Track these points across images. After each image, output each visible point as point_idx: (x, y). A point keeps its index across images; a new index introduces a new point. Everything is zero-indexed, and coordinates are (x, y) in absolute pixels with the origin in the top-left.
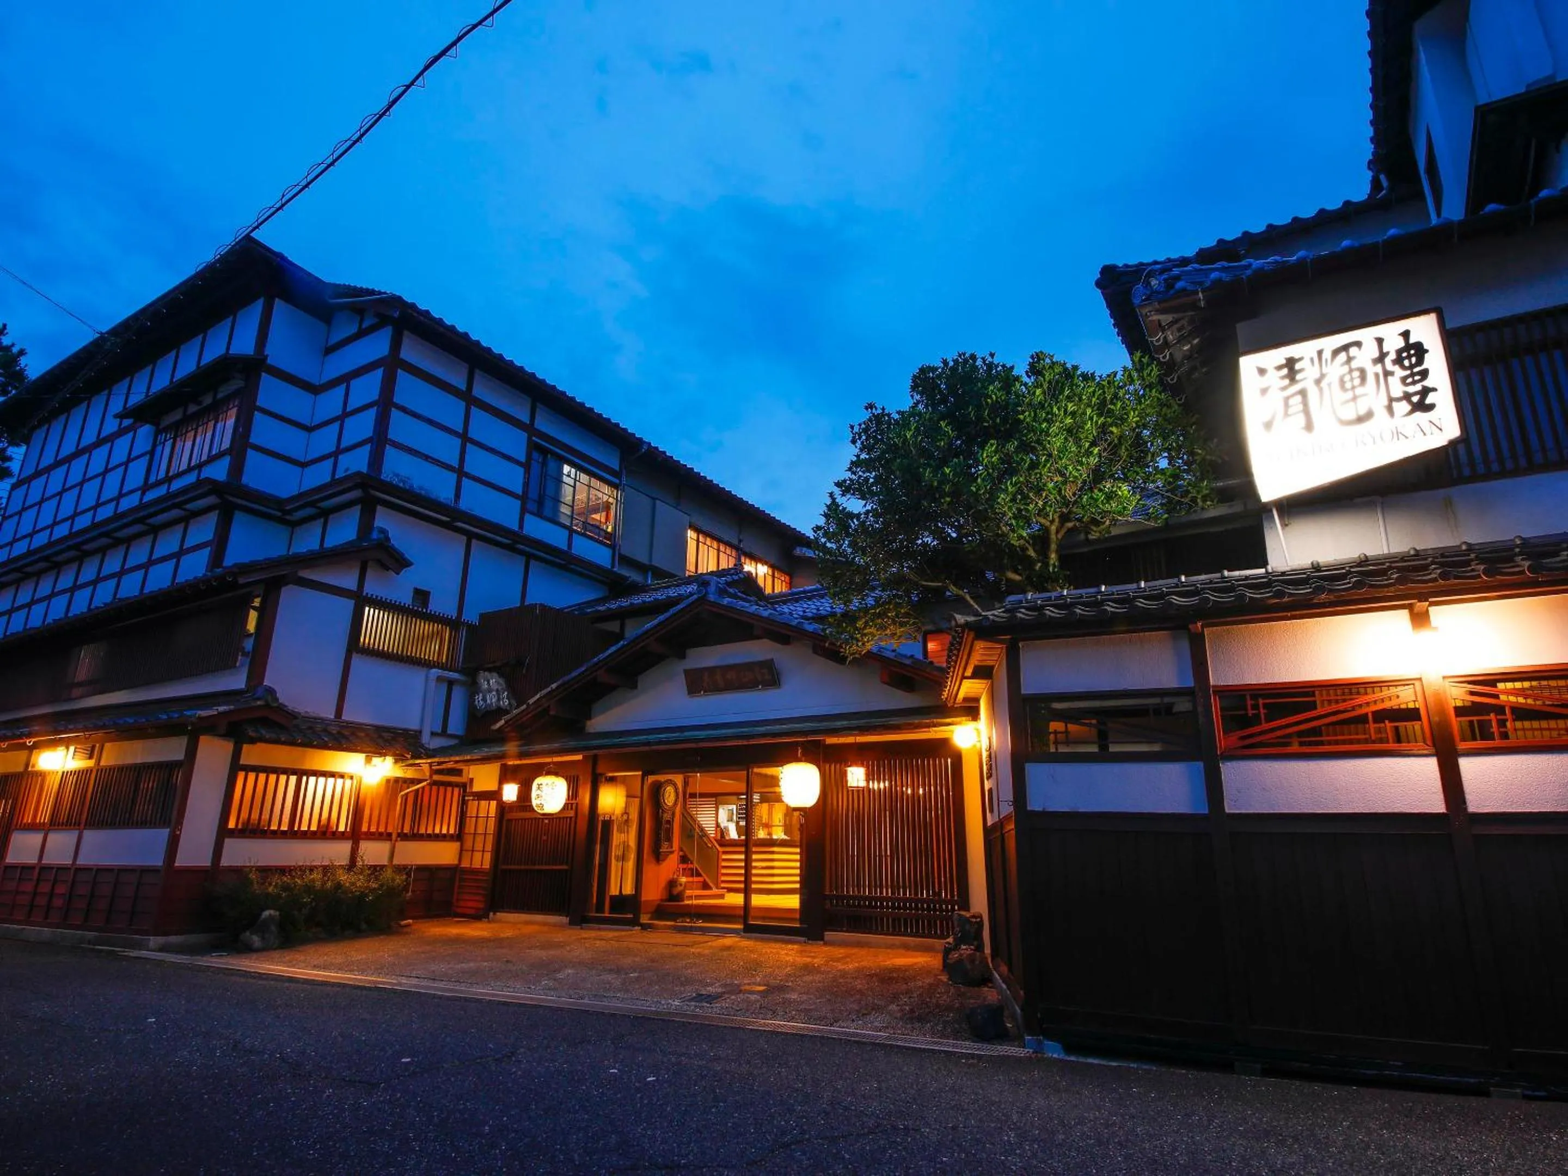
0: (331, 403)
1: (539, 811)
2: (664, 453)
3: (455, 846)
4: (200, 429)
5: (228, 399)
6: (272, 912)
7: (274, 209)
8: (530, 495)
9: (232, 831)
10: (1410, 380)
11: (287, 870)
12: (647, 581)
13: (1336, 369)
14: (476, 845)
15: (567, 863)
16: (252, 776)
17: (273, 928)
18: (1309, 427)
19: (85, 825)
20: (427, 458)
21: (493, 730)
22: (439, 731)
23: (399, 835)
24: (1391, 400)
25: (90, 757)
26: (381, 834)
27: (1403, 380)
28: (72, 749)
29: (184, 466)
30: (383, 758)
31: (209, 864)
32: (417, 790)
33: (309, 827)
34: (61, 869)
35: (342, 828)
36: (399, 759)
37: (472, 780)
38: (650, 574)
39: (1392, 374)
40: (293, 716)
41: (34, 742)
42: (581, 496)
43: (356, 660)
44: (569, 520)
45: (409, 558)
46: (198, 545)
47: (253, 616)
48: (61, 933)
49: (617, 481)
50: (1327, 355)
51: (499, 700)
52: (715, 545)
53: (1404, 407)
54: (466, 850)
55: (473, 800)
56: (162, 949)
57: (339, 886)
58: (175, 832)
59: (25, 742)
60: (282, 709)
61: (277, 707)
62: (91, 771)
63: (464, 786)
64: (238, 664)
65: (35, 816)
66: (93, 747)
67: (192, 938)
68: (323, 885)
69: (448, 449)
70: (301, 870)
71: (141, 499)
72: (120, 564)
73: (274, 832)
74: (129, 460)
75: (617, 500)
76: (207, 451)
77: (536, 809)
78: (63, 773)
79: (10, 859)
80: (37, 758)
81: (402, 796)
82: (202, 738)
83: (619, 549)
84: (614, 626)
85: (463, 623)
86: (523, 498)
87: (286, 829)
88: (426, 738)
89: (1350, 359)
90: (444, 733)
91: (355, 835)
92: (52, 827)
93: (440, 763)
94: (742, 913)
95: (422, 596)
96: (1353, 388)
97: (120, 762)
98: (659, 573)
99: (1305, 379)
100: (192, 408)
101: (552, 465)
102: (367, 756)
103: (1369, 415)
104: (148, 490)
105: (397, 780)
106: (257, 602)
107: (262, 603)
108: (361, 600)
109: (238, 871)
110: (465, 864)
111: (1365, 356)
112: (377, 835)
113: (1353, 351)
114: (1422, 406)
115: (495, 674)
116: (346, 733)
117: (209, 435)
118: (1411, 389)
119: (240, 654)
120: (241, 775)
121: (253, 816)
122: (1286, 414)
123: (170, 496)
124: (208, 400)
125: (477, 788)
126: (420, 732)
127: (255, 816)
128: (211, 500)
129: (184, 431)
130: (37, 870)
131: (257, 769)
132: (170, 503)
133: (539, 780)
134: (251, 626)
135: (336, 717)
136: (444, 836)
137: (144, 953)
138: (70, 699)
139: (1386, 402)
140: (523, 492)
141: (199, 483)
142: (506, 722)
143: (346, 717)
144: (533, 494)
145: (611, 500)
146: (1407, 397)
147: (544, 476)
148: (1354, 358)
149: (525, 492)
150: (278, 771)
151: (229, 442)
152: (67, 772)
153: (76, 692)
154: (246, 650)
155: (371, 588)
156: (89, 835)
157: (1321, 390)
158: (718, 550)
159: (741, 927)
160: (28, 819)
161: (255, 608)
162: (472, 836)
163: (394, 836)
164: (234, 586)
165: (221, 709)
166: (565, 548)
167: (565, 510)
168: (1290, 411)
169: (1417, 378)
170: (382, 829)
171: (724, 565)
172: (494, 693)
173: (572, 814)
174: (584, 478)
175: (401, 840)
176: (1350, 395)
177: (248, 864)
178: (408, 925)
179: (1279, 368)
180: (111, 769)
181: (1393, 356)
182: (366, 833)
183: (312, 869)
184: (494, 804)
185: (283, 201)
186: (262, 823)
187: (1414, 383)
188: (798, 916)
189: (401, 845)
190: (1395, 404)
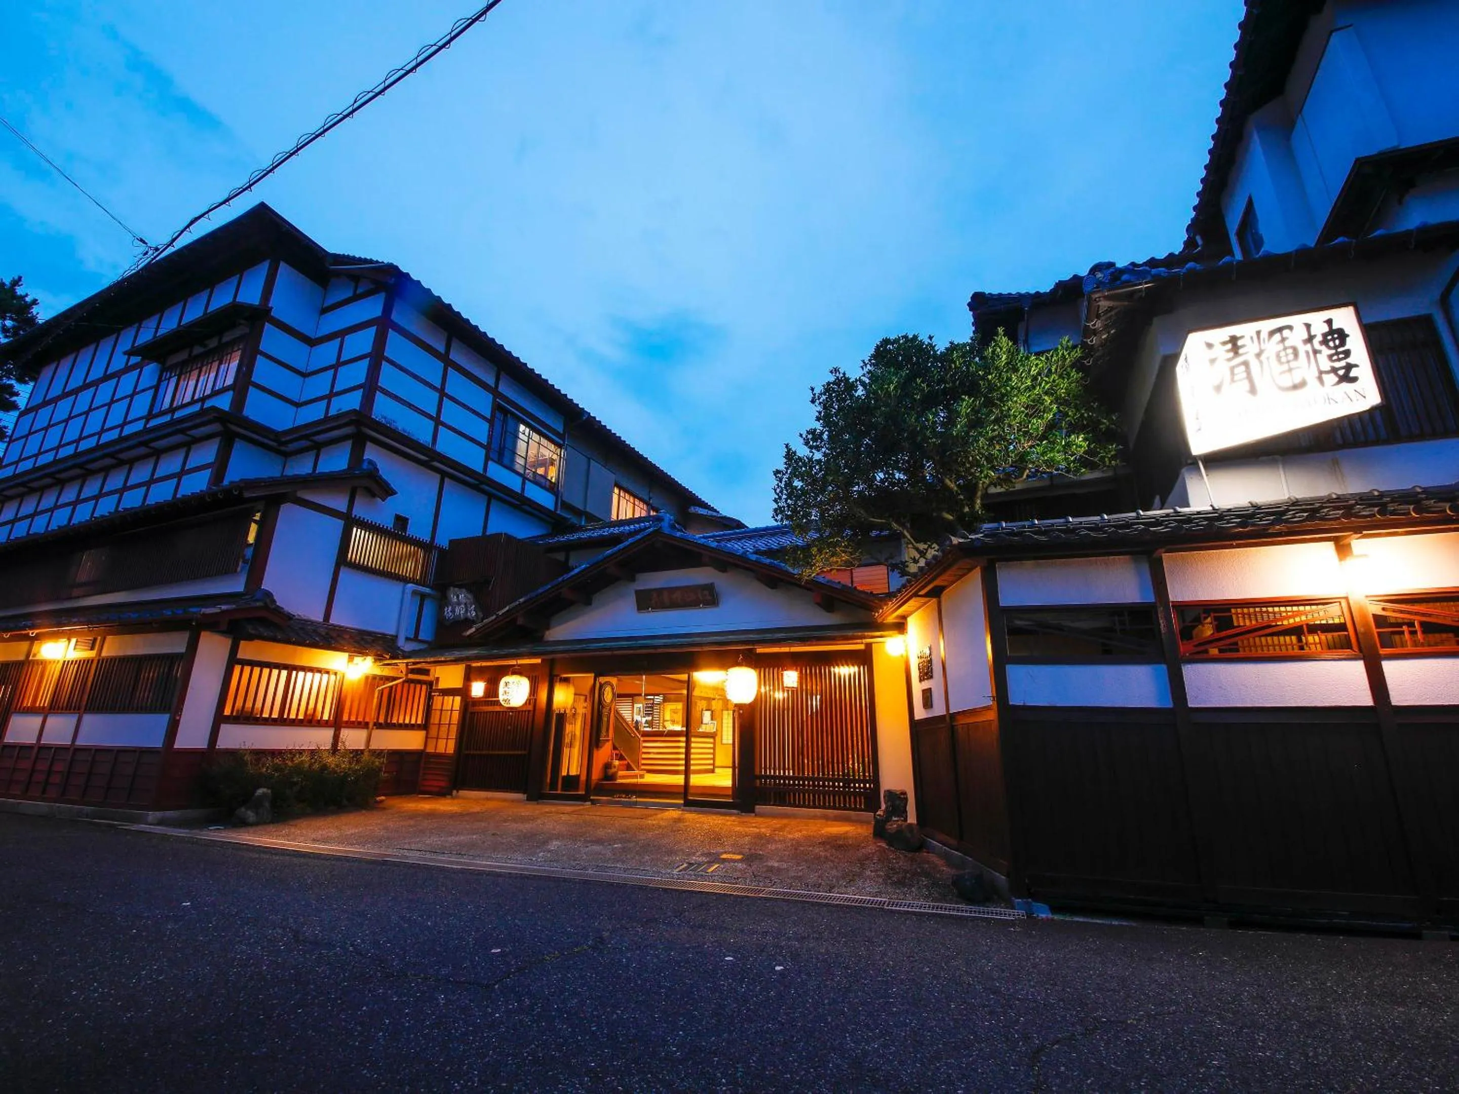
0: (327, 353)
1: (506, 705)
2: (600, 422)
3: (422, 734)
4: (204, 369)
5: (232, 344)
6: (265, 790)
7: (373, 94)
8: (493, 446)
9: (228, 717)
10: (1335, 357)
11: (276, 753)
12: (581, 523)
13: (1272, 346)
14: (441, 733)
15: (525, 750)
16: (247, 669)
17: (267, 804)
18: (1253, 390)
19: (85, 709)
20: (410, 406)
21: (465, 637)
22: (412, 637)
23: (375, 724)
24: (1321, 373)
25: (92, 649)
26: (360, 723)
27: (1330, 357)
28: (74, 641)
29: (187, 399)
30: (362, 658)
31: (206, 747)
32: (391, 687)
33: (297, 715)
34: (59, 749)
35: (326, 717)
36: (379, 658)
37: (438, 679)
38: (584, 518)
39: (1320, 352)
40: (290, 617)
41: (37, 634)
42: (532, 452)
43: (344, 573)
44: (523, 469)
45: (394, 488)
46: (197, 467)
47: (254, 528)
48: (59, 807)
49: (562, 442)
50: (1264, 335)
51: (467, 611)
52: (632, 499)
53: (1331, 379)
54: (432, 738)
55: (439, 695)
56: (160, 823)
57: (324, 767)
58: (174, 718)
59: (29, 633)
60: (279, 611)
61: (274, 609)
62: (92, 661)
63: (430, 684)
64: (239, 569)
65: (35, 701)
66: (95, 640)
67: (190, 813)
68: (310, 766)
69: (428, 400)
70: (291, 753)
71: (145, 425)
72: (122, 482)
73: (266, 719)
74: (135, 393)
75: (560, 457)
76: (211, 387)
77: (503, 703)
78: (64, 662)
79: (9, 739)
80: (40, 647)
81: (379, 690)
82: (202, 633)
83: (561, 497)
84: (561, 557)
85: (436, 547)
86: (487, 448)
87: (276, 717)
88: (401, 642)
89: (1283, 340)
90: (416, 639)
91: (337, 723)
92: (52, 711)
93: (414, 663)
94: (682, 790)
95: (401, 522)
96: (1288, 362)
97: (121, 654)
98: (591, 518)
99: (1246, 353)
100: (197, 350)
101: (511, 422)
102: (349, 656)
103: (1302, 385)
104: (151, 418)
105: (375, 677)
106: (257, 517)
107: (261, 517)
108: (350, 521)
109: (232, 753)
110: (430, 750)
111: (1297, 336)
112: (356, 724)
113: (1286, 333)
114: (1347, 378)
115: (464, 590)
116: (334, 634)
117: (213, 375)
118: (1337, 365)
119: (241, 560)
120: (237, 668)
121: (247, 706)
122: (1233, 380)
123: (172, 423)
124: (213, 343)
125: (442, 685)
126: (397, 637)
127: (249, 704)
128: (216, 427)
129: (189, 369)
130: (35, 750)
131: (253, 664)
132: (174, 428)
133: (505, 679)
134: (251, 539)
135: (324, 621)
136: (413, 725)
137: (143, 827)
138: (70, 598)
139: (1317, 374)
140: (488, 443)
141: (203, 412)
142: (477, 630)
143: (334, 620)
144: (495, 446)
145: (555, 457)
146: (1334, 370)
147: (504, 432)
148: (1287, 338)
149: (489, 443)
150: (271, 666)
151: (232, 380)
152: (68, 662)
153: (75, 592)
154: (247, 558)
155: (360, 511)
156: (88, 719)
157: (1261, 362)
158: (634, 504)
159: (682, 802)
160: (28, 703)
161: (255, 522)
162: (437, 726)
163: (371, 725)
164: (240, 500)
165: (224, 607)
166: (519, 491)
167: (521, 461)
168: (1236, 378)
169: (1341, 356)
170: (360, 719)
171: (637, 515)
172: (463, 606)
173: (531, 708)
174: (536, 437)
175: (377, 728)
176: (1286, 367)
177: (243, 747)
178: (382, 801)
179: (1224, 343)
180: (112, 660)
181: (1319, 338)
182: (346, 722)
183: (301, 752)
184: (458, 699)
185: (386, 84)
186: (255, 711)
187: (1339, 360)
188: (730, 793)
189: (376, 733)
190: (1324, 376)
